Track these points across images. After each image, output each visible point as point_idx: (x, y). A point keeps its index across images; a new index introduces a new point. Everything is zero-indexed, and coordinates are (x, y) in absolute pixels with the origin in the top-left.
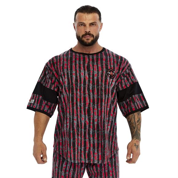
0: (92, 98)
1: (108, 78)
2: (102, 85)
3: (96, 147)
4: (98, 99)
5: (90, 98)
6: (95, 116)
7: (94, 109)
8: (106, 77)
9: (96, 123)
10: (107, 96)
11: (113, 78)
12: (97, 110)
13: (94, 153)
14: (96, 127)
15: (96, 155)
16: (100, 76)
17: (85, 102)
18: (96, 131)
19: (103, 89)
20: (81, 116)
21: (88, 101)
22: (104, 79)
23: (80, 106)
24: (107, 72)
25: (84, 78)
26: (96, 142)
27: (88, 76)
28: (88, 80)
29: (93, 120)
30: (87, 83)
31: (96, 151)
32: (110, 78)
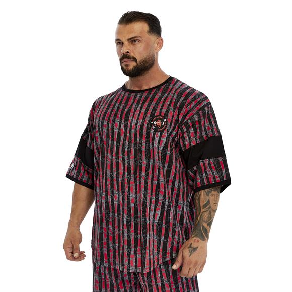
0: (126, 165)
1: (152, 132)
2: (141, 143)
3: (133, 245)
4: (136, 166)
5: (124, 164)
6: (131, 195)
7: (129, 182)
8: (148, 129)
9: (132, 205)
10: (151, 161)
11: (162, 132)
12: (134, 185)
13: (129, 255)
14: (132, 212)
15: (133, 259)
16: (138, 128)
17: (118, 170)
18: (133, 218)
19: (144, 149)
20: (112, 193)
21: (123, 169)
22: (145, 134)
23: (112, 177)
24: (150, 121)
25: (118, 132)
26: (132, 237)
27: (124, 129)
28: (123, 135)
29: (129, 200)
30: (122, 140)
31: (132, 252)
32: (156, 131)
